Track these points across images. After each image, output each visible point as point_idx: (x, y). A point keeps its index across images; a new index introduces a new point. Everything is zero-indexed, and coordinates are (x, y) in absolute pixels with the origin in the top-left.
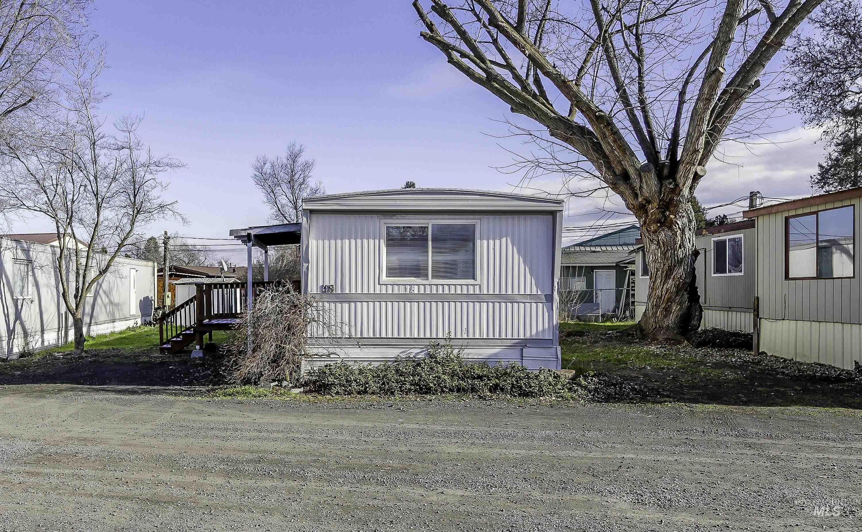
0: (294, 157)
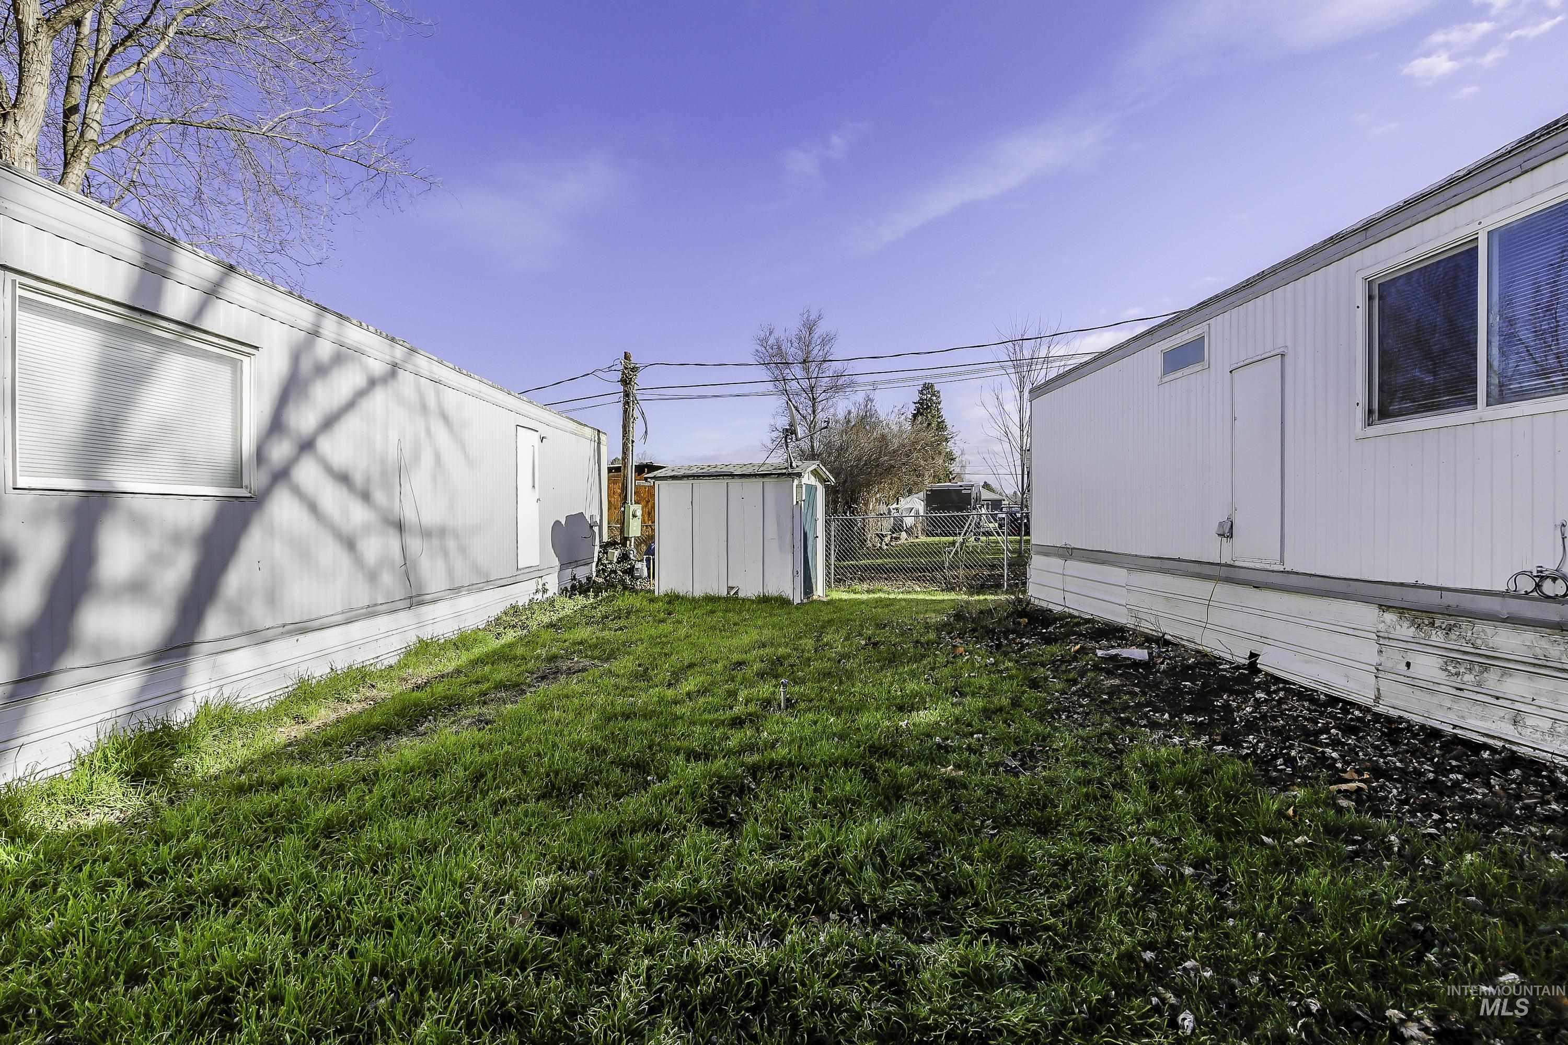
0: (810, 327)
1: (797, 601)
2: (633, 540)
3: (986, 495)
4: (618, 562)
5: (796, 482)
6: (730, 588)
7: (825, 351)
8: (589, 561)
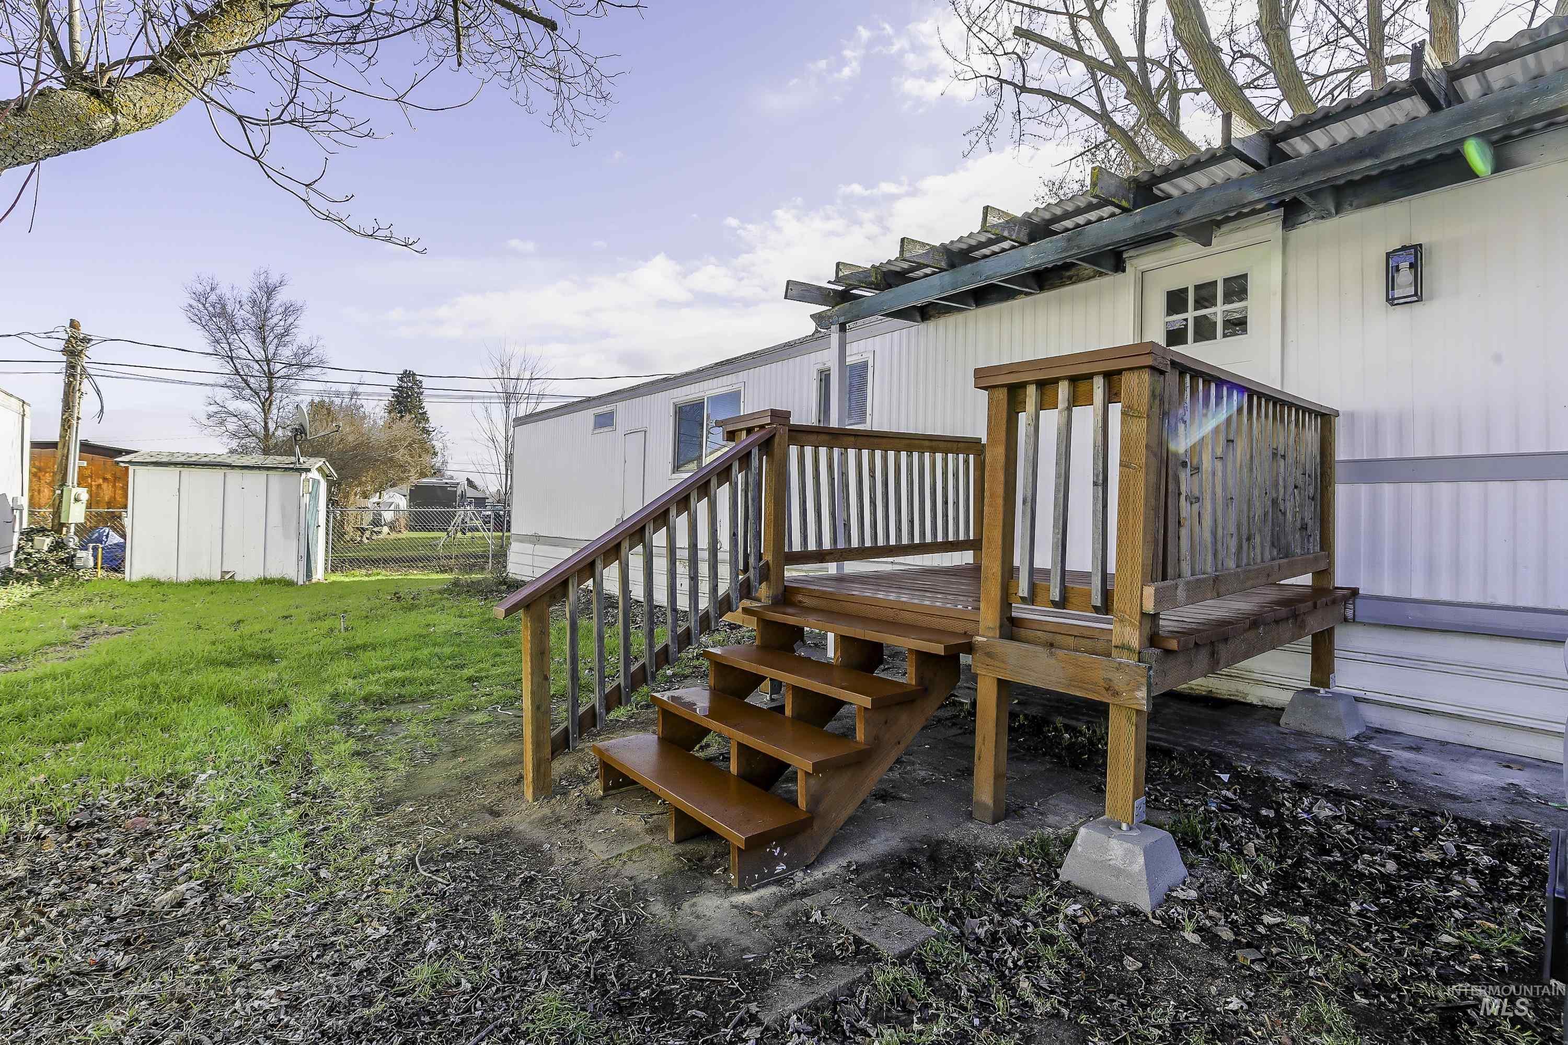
1: (301, 582)
2: (72, 527)
3: (471, 493)
4: (50, 551)
5: (304, 475)
6: (224, 573)
7: (289, 322)
8: (8, 549)
